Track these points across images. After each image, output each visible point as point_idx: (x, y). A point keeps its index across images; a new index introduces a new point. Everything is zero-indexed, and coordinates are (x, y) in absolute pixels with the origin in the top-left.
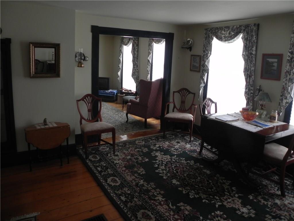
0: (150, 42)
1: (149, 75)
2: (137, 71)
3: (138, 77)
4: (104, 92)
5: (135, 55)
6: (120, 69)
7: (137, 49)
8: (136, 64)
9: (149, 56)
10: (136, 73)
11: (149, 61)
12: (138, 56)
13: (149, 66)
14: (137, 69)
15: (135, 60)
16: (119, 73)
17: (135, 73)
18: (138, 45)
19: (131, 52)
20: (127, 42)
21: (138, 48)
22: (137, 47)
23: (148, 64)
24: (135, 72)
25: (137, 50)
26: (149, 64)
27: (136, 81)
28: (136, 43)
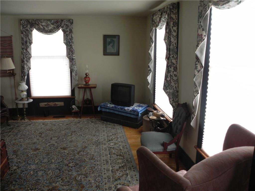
0: (201, 8)
1: (199, 95)
2: (175, 78)
3: (178, 92)
4: (122, 109)
5: (170, 45)
6: (150, 70)
7: (175, 31)
8: (173, 64)
9: (198, 46)
10: (173, 84)
11: (198, 59)
12: (177, 47)
13: (199, 71)
14: (176, 76)
15: (171, 56)
16: (149, 78)
17: (171, 83)
18: (177, 24)
19: (165, 40)
20: (158, 19)
21: (178, 29)
22: (175, 28)
23: (196, 68)
24: (170, 80)
25: (175, 34)
26: (199, 68)
27: (171, 100)
28: (173, 19)
